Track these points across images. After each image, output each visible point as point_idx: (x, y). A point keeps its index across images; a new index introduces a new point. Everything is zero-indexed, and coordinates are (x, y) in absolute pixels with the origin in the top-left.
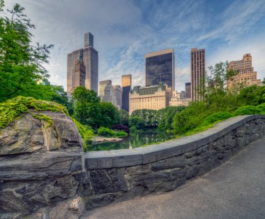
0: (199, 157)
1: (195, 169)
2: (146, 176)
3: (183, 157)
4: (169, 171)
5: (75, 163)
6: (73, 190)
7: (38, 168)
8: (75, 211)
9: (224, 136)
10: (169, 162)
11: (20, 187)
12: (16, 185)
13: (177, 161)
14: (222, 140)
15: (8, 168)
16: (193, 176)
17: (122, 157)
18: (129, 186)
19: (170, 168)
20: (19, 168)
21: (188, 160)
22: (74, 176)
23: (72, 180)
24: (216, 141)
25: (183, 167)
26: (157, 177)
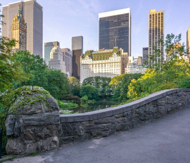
0: (125, 118)
1: (122, 125)
2: (92, 127)
3: (113, 117)
4: (105, 125)
5: (56, 118)
6: (55, 132)
7: (40, 120)
8: (55, 142)
9: (145, 105)
10: (105, 120)
11: (33, 129)
12: (31, 128)
13: (110, 119)
14: (143, 108)
15: (29, 120)
16: (121, 130)
17: (78, 116)
18: (82, 133)
19: (106, 123)
20: (33, 120)
21: (117, 119)
22: (56, 125)
23: (54, 127)
24: (138, 108)
25: (113, 123)
26: (98, 128)
